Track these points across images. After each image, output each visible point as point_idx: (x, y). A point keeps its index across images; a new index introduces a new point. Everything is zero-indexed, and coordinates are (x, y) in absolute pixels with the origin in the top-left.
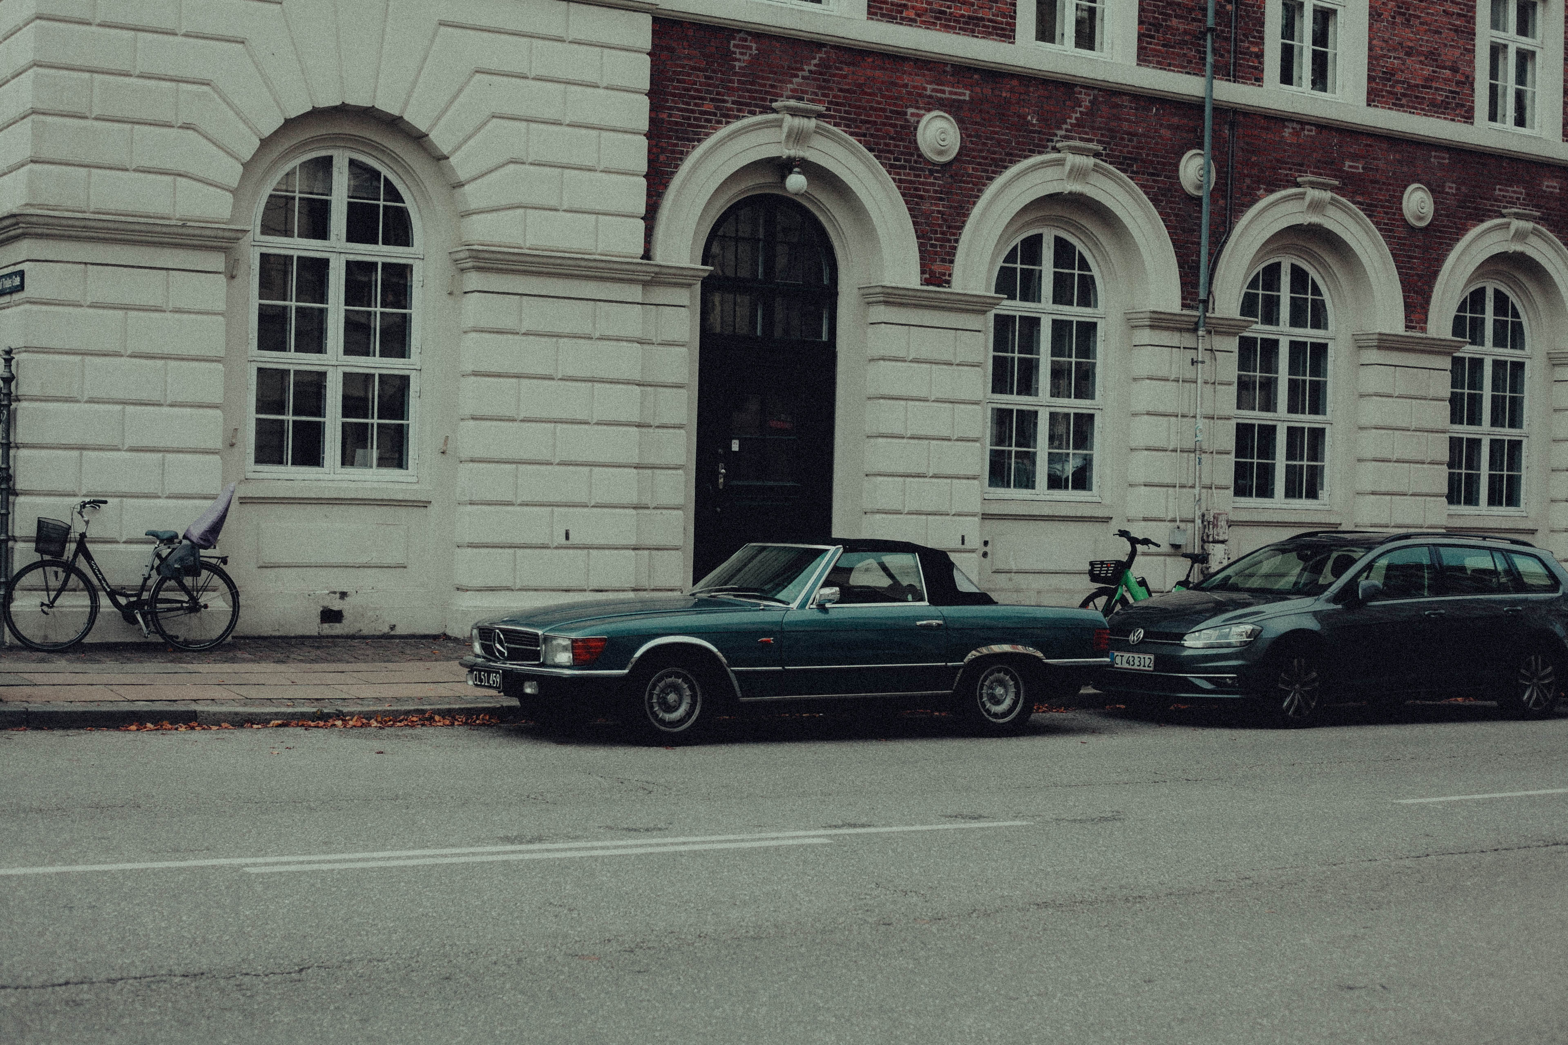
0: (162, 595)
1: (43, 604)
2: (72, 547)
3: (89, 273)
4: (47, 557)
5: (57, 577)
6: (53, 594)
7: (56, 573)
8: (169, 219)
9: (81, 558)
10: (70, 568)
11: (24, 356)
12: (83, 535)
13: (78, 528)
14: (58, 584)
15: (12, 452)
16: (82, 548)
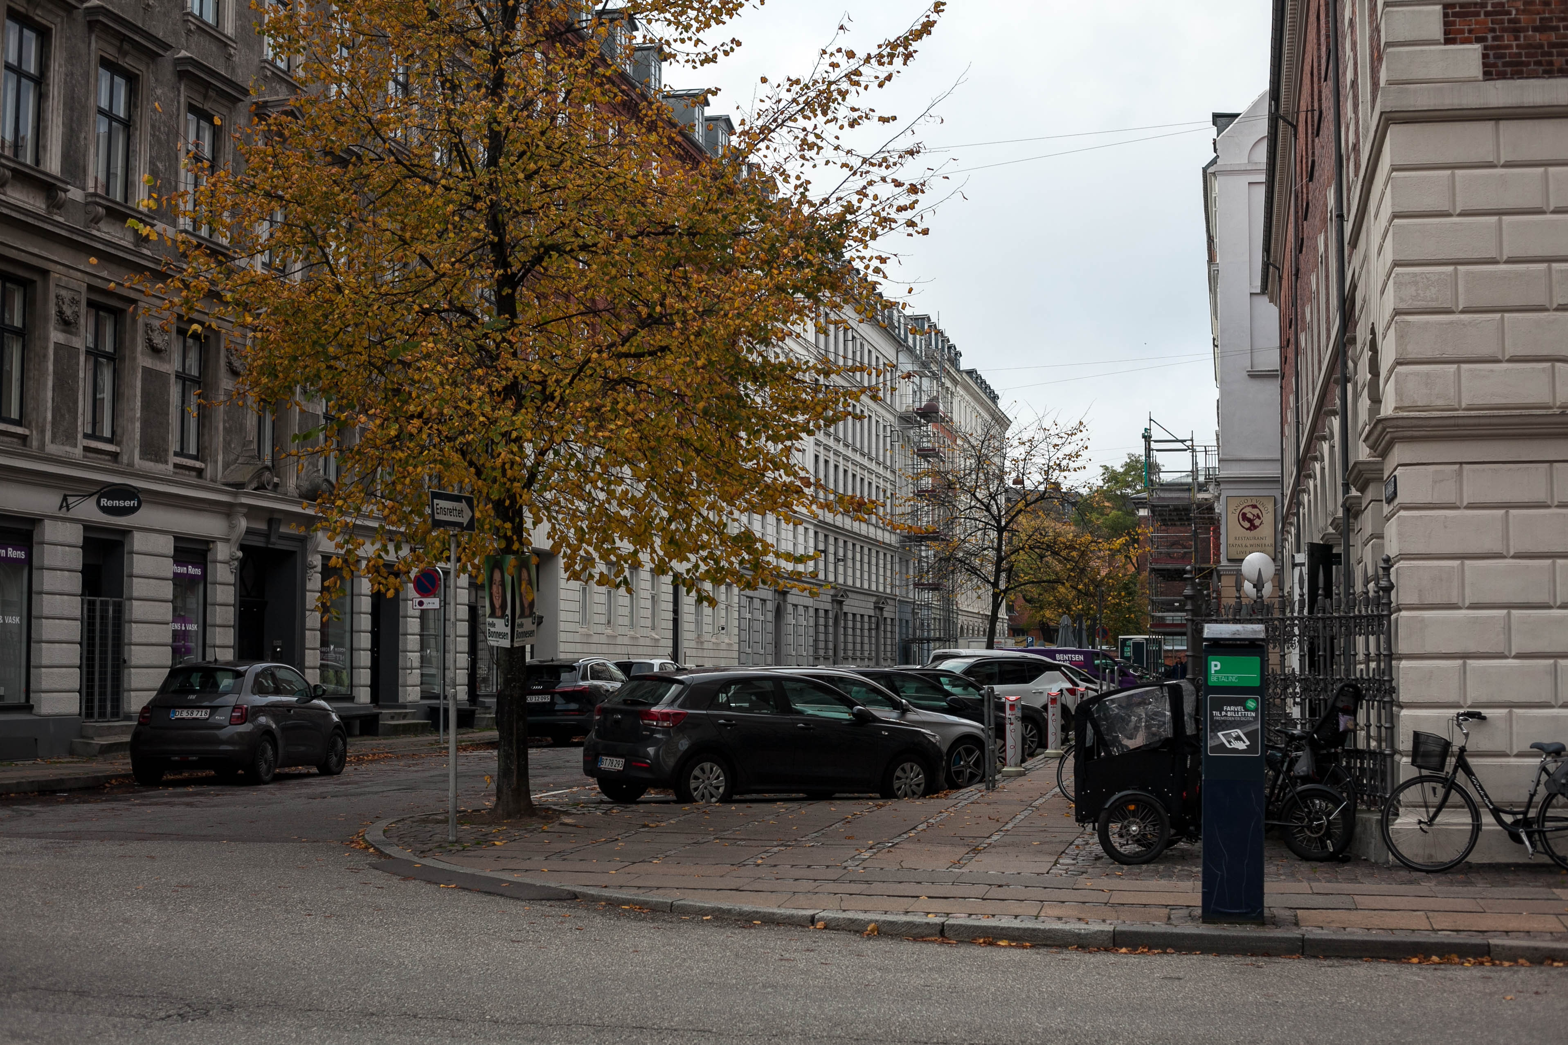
0: (1550, 813)
1: (1420, 822)
2: (1451, 761)
3: (1465, 473)
4: (1425, 772)
5: (1435, 793)
6: (1432, 811)
7: (1434, 789)
8: (1550, 408)
9: (1460, 772)
10: (1450, 785)
11: (1402, 564)
12: (1463, 750)
13: (1457, 742)
14: (1438, 800)
15: (1394, 663)
16: (1462, 764)
